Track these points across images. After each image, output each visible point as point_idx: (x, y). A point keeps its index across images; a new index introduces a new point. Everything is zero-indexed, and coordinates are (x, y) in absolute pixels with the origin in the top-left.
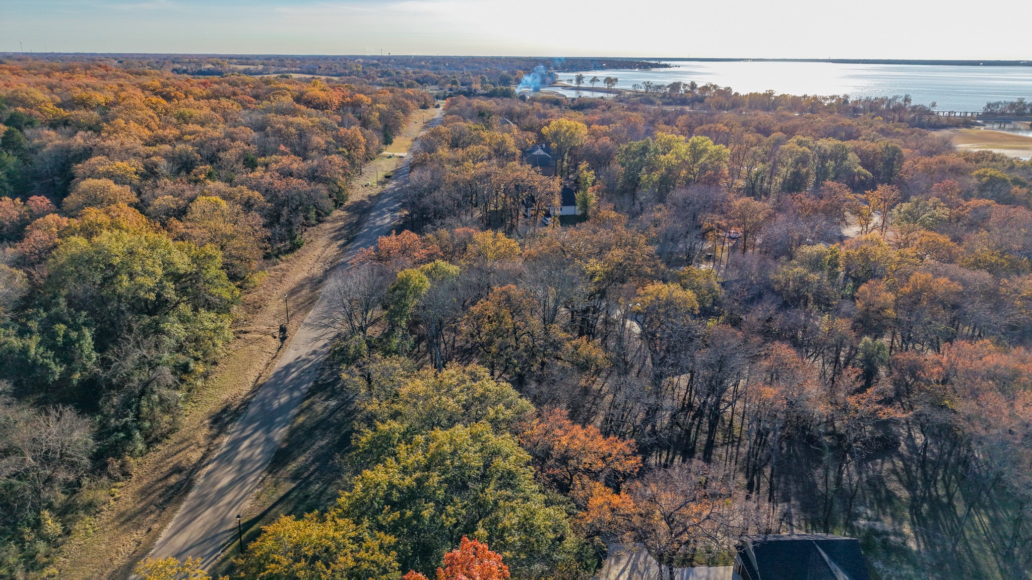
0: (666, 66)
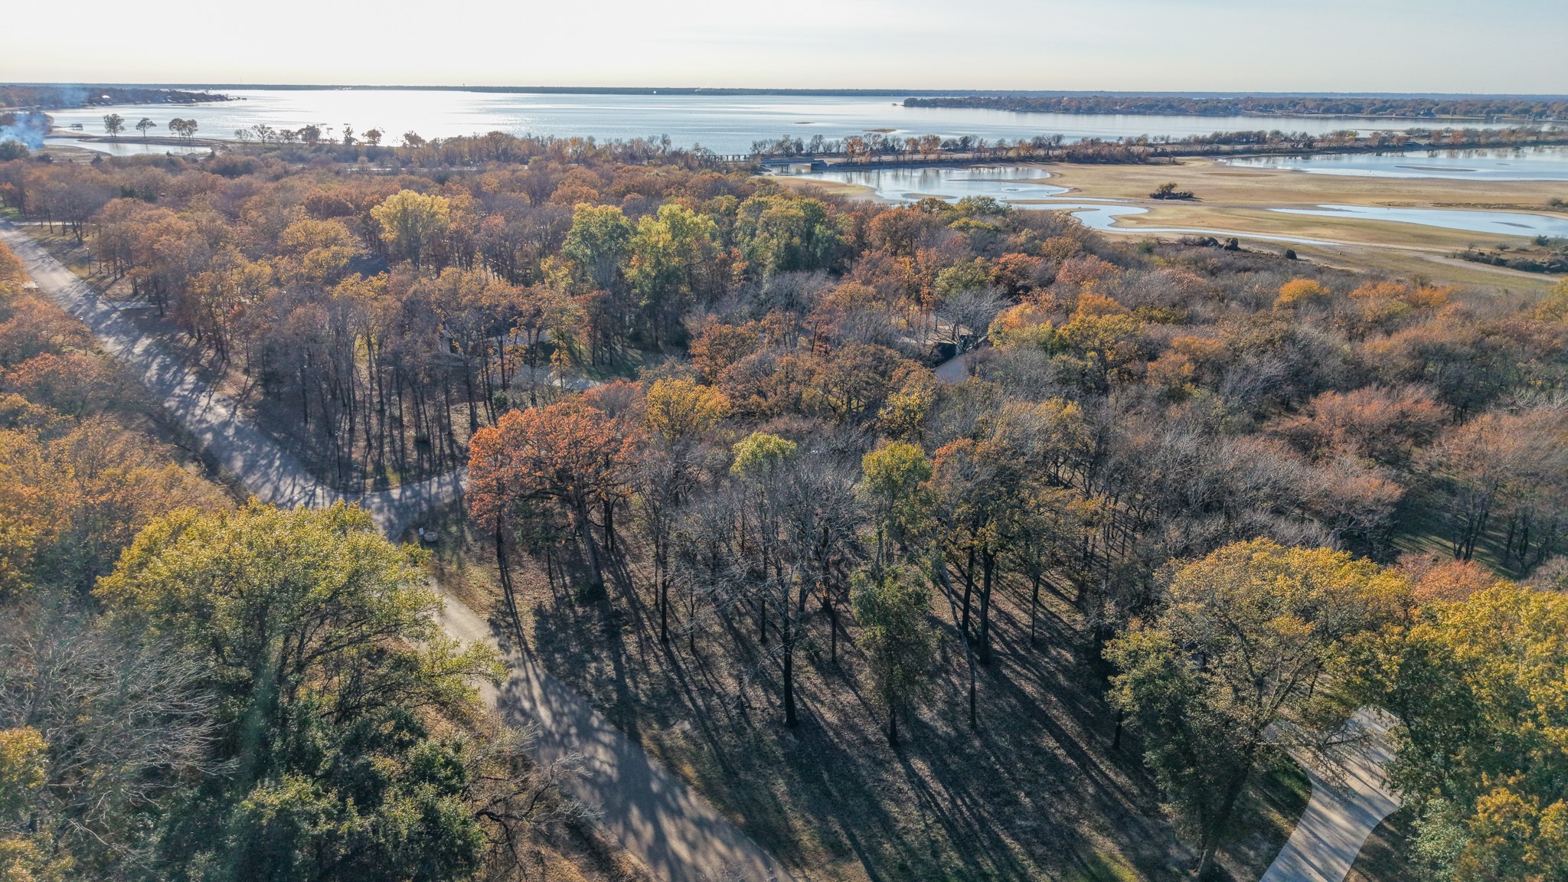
0: (222, 98)
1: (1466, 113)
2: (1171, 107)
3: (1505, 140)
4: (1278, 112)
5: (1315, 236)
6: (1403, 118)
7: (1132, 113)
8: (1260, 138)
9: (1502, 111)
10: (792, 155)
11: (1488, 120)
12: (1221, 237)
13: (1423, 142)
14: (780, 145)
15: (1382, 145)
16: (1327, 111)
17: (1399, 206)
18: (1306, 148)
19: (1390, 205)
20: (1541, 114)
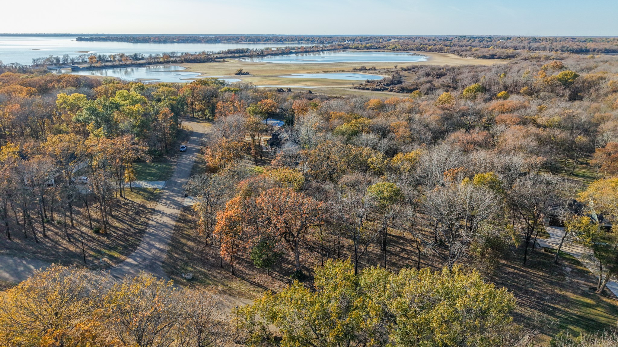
1: (292, 41)
2: (195, 40)
3: (315, 49)
4: (234, 42)
5: (306, 85)
6: (274, 43)
7: (181, 43)
8: (242, 51)
9: (302, 40)
10: (55, 64)
11: (299, 43)
12: (285, 88)
13: (294, 51)
14: (48, 59)
15: (282, 53)
16: (250, 41)
17: (315, 73)
18: (261, 54)
19: (312, 73)
20: (313, 41)
